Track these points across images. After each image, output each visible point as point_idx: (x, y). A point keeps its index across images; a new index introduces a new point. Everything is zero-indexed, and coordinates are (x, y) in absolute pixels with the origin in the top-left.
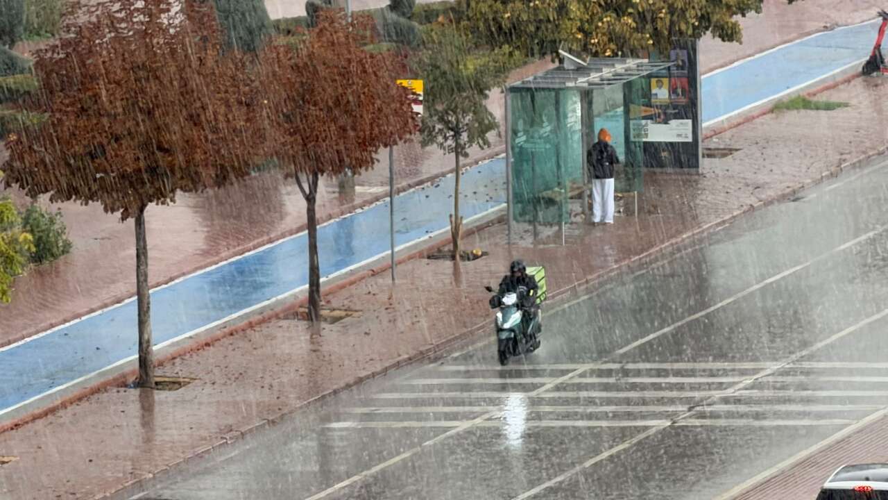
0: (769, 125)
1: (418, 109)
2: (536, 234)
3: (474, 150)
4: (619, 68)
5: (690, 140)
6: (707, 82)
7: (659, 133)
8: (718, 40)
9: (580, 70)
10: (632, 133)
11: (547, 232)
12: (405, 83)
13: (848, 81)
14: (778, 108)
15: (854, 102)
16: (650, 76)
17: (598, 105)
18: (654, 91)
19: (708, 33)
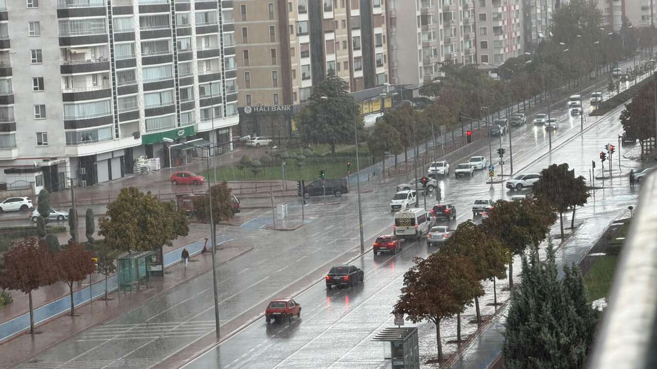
1: (96, 265)
2: (125, 294)
3: (111, 274)
4: (144, 253)
5: (161, 270)
6: (165, 256)
7: (154, 269)
8: (167, 246)
9: (135, 254)
10: (147, 269)
12: (93, 259)
15: (200, 260)
16: (151, 255)
17: (139, 263)
19: (165, 244)
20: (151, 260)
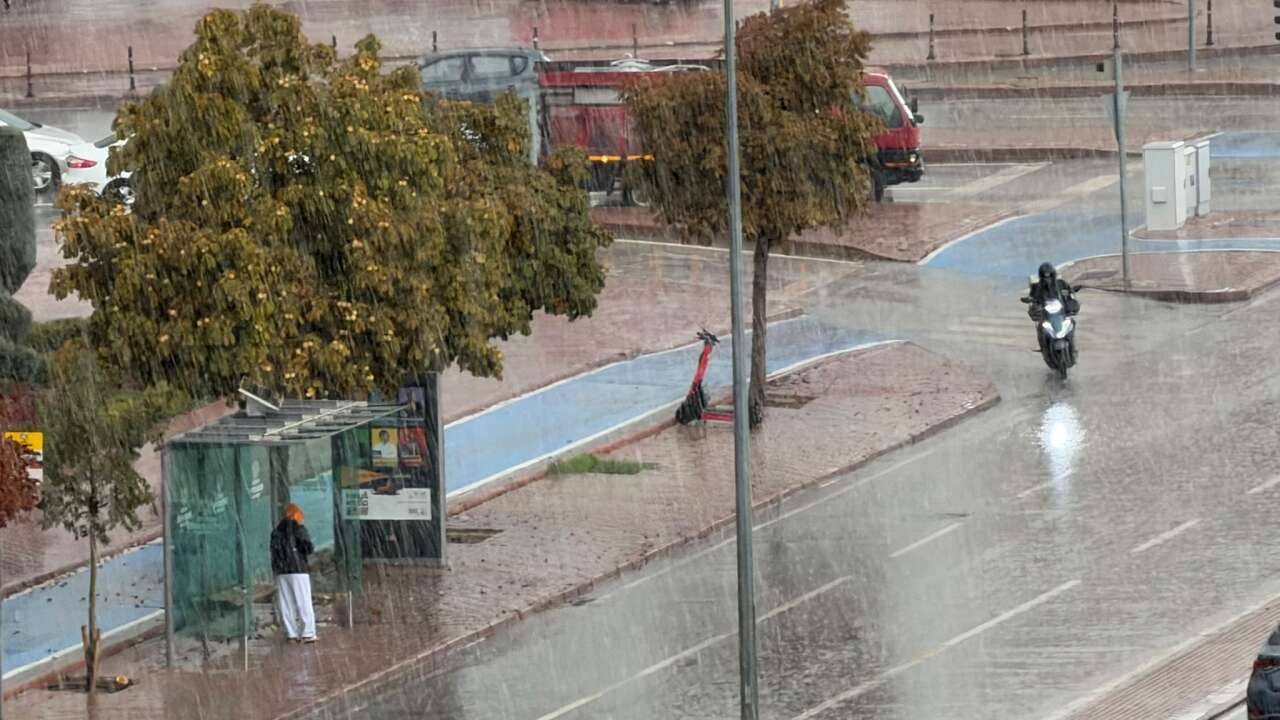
0: (539, 497)
1: (36, 474)
2: (206, 654)
3: (118, 534)
4: (327, 413)
5: (428, 517)
6: (453, 432)
7: (383, 508)
8: (467, 374)
9: (269, 417)
10: (344, 508)
11: (222, 650)
12: (17, 437)
13: (657, 431)
14: (554, 471)
15: (664, 462)
16: (370, 426)
17: (294, 469)
18: (376, 447)
19: (454, 364)
20: (365, 452)
